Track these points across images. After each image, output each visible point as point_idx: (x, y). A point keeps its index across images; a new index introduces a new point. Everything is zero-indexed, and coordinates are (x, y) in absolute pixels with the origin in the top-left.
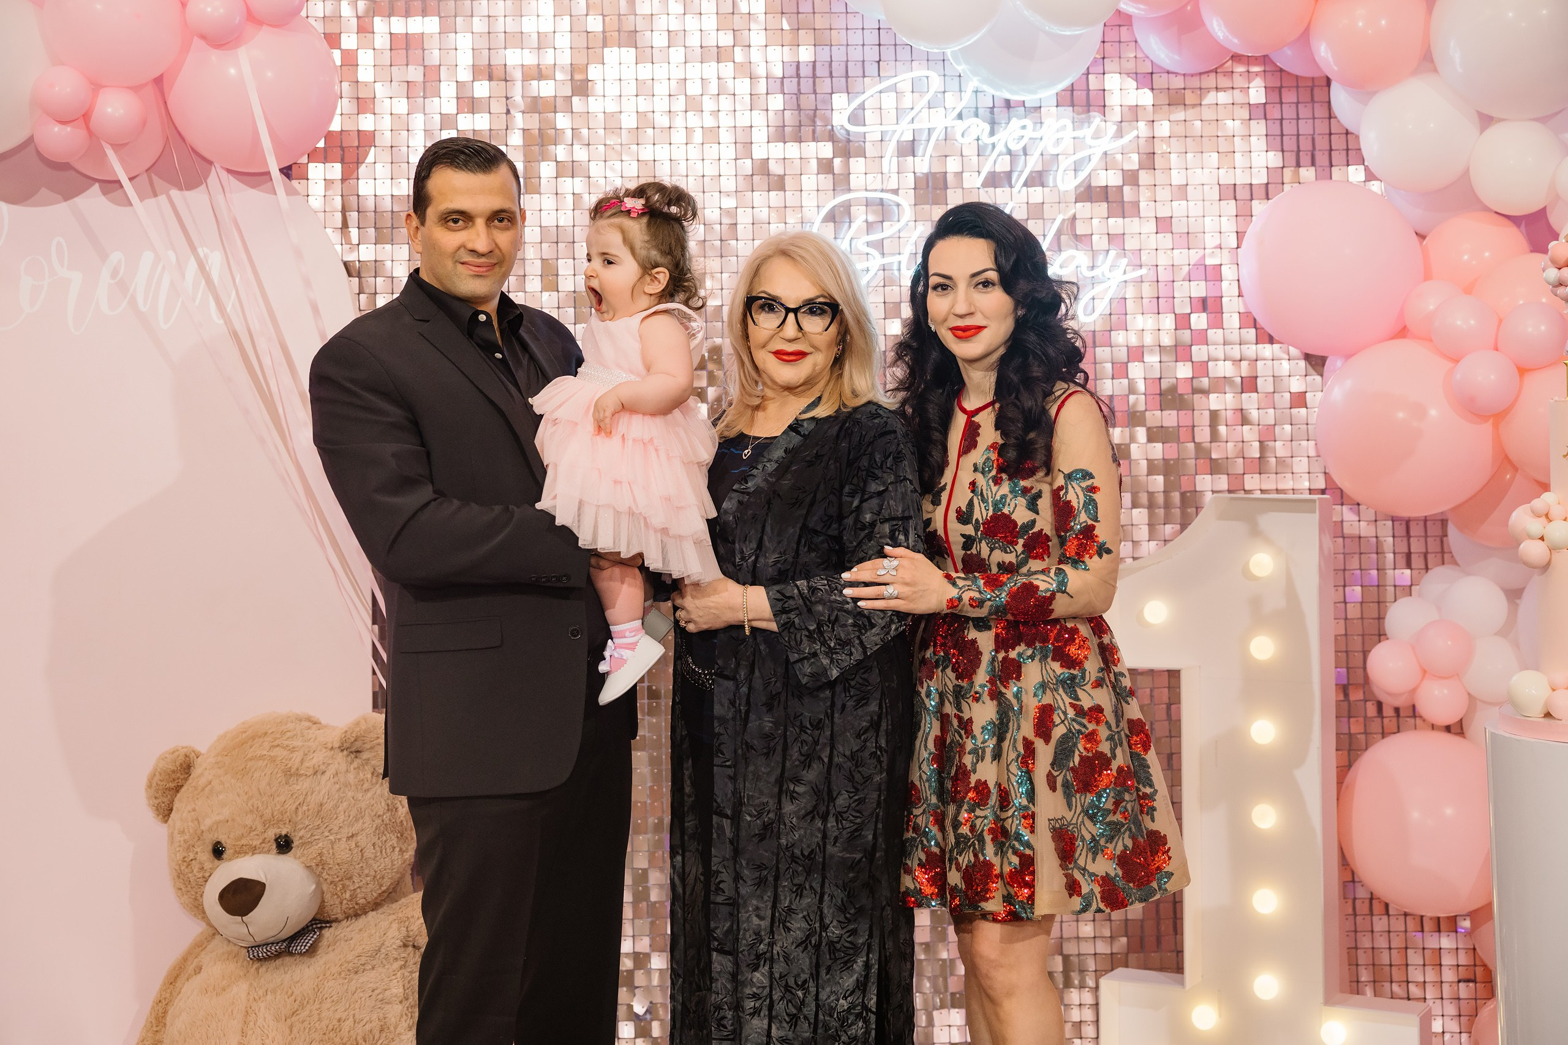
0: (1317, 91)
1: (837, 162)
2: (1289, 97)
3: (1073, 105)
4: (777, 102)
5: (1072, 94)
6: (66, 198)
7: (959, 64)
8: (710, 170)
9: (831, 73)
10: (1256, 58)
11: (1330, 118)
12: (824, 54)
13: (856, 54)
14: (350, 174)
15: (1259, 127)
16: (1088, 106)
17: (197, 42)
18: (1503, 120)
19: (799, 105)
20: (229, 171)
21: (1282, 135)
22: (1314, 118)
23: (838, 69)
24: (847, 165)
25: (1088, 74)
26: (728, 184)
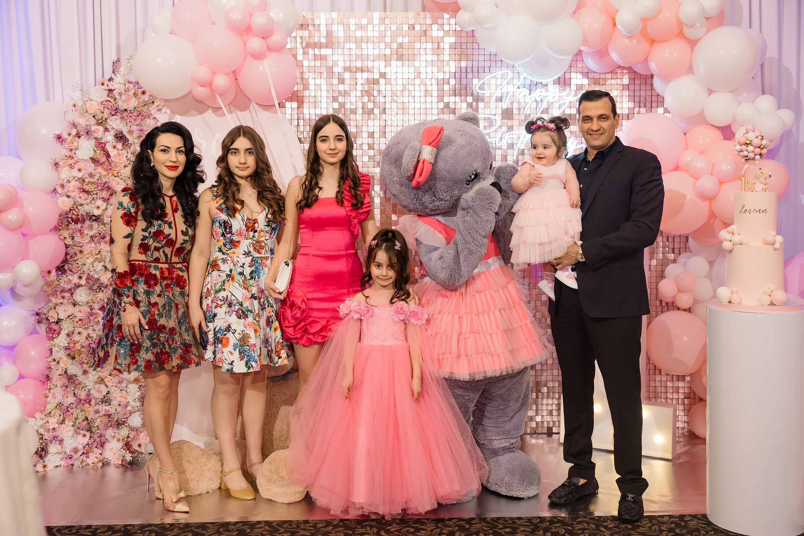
0: (647, 80)
1: (474, 103)
2: (637, 82)
3: (559, 84)
4: (452, 82)
5: (559, 80)
6: (201, 113)
7: (519, 68)
8: (429, 106)
9: (472, 71)
10: (626, 67)
11: (652, 90)
12: (470, 64)
13: (481, 64)
14: (300, 105)
15: (626, 93)
16: (565, 84)
17: (249, 57)
18: (717, 91)
19: (461, 83)
20: (257, 104)
21: (634, 96)
22: (646, 90)
23: (475, 70)
24: (477, 105)
25: (565, 72)
26: (435, 111)
